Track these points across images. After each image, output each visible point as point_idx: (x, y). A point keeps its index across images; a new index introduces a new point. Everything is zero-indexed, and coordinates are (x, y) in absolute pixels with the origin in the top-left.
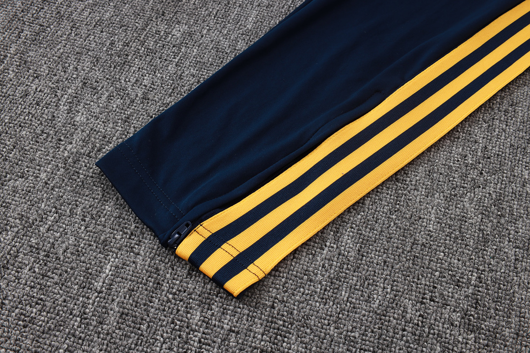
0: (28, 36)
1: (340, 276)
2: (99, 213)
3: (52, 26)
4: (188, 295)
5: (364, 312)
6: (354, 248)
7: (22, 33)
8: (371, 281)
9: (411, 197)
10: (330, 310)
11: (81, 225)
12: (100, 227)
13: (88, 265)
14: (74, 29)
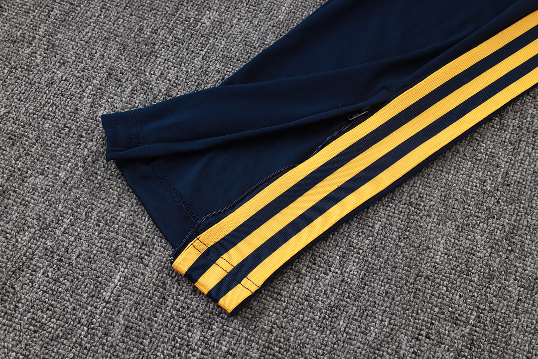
0: (58, 15)
1: (340, 304)
2: (113, 219)
3: (82, 6)
4: (191, 312)
5: (359, 344)
6: (357, 276)
7: (52, 11)
8: (370, 312)
9: (422, 224)
10: (326, 339)
11: (95, 231)
12: (113, 234)
13: (99, 273)
14: (104, 10)
